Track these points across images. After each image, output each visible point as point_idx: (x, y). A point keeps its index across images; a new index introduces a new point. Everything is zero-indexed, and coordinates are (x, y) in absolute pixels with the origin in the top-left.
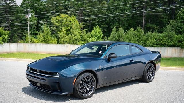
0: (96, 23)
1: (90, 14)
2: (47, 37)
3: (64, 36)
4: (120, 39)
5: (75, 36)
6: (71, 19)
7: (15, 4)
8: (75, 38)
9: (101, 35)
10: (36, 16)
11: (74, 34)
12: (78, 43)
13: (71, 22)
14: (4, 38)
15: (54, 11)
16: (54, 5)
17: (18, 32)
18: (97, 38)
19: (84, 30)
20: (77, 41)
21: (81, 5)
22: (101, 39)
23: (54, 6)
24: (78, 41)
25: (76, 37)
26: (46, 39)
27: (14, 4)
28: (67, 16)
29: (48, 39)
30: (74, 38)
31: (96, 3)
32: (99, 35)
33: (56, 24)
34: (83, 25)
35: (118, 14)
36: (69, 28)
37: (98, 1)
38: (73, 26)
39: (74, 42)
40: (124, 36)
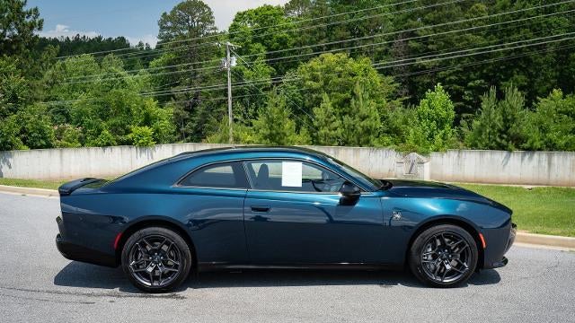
0: (450, 75)
1: (430, 47)
2: (280, 124)
3: (326, 122)
4: (508, 128)
5: (363, 118)
6: (356, 65)
7: (215, 29)
8: (363, 127)
9: (448, 115)
10: (267, 62)
11: (360, 114)
12: (375, 142)
13: (353, 75)
14: (157, 131)
15: (322, 43)
16: (323, 25)
17: (219, 110)
18: (433, 124)
19: (398, 102)
20: (370, 134)
21: (405, 20)
22: (447, 126)
23: (320, 29)
24: (372, 136)
25: (366, 123)
26: (274, 132)
27: (212, 29)
28: (344, 56)
29: (280, 131)
30: (360, 126)
31: (453, 11)
32: (444, 114)
33: (309, 83)
34: (392, 83)
35: (520, 44)
36: (348, 95)
37: (459, 4)
38: (359, 90)
39: (362, 139)
40: (522, 116)
